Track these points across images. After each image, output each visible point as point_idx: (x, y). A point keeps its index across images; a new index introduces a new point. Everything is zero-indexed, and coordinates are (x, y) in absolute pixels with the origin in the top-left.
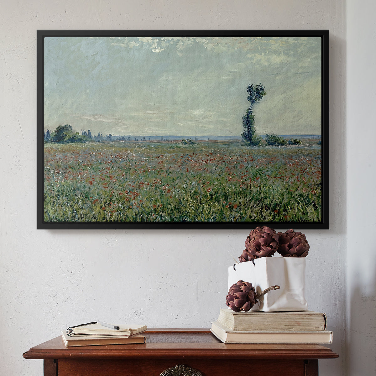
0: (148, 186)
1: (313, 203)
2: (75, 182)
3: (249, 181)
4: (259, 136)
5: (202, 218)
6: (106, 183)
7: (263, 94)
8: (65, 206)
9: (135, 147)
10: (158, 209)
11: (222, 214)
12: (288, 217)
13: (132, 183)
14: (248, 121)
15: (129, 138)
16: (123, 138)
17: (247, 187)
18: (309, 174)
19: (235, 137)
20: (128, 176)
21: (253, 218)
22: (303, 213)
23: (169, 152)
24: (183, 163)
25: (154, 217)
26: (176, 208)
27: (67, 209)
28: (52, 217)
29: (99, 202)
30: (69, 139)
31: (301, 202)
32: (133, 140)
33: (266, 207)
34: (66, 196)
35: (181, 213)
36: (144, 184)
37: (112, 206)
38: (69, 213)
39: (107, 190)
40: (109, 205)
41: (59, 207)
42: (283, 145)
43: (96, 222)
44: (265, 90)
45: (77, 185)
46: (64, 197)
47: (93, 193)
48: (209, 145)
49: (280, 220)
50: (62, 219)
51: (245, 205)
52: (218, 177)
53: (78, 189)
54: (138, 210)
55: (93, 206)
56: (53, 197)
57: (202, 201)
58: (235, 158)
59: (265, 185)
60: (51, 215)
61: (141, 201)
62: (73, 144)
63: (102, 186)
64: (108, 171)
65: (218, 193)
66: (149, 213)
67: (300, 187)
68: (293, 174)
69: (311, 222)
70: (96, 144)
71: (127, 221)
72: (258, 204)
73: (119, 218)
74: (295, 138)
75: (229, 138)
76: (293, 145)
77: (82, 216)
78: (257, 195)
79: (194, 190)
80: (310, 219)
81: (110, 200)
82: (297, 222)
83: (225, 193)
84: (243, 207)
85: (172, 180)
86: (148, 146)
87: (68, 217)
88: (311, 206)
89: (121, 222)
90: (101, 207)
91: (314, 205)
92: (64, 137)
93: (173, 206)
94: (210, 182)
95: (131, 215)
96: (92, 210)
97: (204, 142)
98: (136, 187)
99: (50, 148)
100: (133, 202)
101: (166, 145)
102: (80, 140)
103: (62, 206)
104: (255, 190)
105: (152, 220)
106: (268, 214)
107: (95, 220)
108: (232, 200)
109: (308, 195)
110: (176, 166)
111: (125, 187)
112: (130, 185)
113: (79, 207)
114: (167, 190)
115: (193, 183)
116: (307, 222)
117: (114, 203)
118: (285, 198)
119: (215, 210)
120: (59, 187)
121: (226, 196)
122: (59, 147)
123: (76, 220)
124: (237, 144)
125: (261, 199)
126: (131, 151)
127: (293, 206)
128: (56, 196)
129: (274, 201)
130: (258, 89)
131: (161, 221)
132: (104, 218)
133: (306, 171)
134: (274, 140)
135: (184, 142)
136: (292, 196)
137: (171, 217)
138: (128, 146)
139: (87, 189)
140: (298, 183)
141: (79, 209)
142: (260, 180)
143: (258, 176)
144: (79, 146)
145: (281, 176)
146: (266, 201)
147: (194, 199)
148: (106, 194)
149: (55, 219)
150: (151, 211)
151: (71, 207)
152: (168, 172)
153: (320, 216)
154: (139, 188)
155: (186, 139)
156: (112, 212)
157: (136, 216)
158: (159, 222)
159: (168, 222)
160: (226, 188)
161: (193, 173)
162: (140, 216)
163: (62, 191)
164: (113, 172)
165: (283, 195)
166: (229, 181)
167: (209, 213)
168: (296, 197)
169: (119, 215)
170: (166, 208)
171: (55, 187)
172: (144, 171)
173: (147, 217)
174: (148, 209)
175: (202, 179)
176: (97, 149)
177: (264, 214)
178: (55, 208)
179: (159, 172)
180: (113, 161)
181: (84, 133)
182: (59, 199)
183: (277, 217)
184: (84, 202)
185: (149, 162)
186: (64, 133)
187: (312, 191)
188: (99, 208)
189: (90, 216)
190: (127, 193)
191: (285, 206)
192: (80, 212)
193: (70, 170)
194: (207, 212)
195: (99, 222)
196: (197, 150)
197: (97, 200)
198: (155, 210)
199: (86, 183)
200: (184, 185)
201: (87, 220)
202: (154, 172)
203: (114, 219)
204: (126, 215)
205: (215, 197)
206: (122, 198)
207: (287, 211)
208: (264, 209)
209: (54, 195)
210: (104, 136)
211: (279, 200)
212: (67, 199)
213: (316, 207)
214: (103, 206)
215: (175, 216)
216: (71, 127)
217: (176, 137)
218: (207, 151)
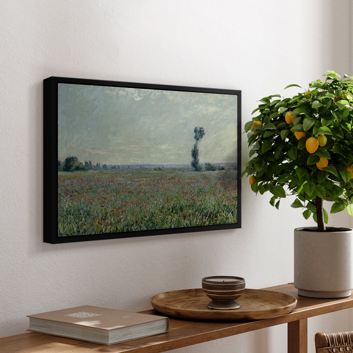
0: (131, 204)
1: (232, 211)
2: (79, 203)
3: (195, 197)
4: (201, 164)
5: (166, 226)
6: (102, 203)
7: (204, 134)
8: (72, 223)
9: (122, 174)
10: (138, 221)
11: (179, 222)
12: (218, 221)
13: (121, 202)
14: (195, 153)
15: (119, 167)
16: (114, 167)
17: (194, 202)
18: (229, 191)
19: (187, 165)
20: (118, 197)
21: (197, 224)
22: (226, 218)
23: (145, 177)
24: (154, 185)
25: (135, 228)
26: (150, 220)
27: (74, 225)
28: (62, 233)
29: (97, 218)
30: (75, 168)
31: (225, 210)
32: (121, 169)
33: (205, 215)
34: (73, 215)
35: (153, 223)
36: (128, 202)
37: (106, 221)
38: (75, 229)
39: (103, 208)
40: (105, 220)
41: (67, 224)
42: (215, 170)
43: (95, 235)
44: (205, 131)
45: (81, 206)
46: (71, 216)
47: (93, 211)
48: (171, 171)
49: (213, 224)
50: (70, 234)
51: (193, 214)
52: (176, 195)
53: (82, 209)
54: (125, 223)
55: (93, 221)
56: (63, 217)
57: (167, 214)
58: (187, 181)
59: (204, 199)
60: (61, 231)
61: (126, 216)
62: (78, 172)
63: (99, 206)
64: (104, 193)
65: (176, 206)
66: (132, 225)
67: (224, 200)
68: (220, 191)
69: (230, 224)
70: (95, 172)
71: (118, 231)
72: (201, 213)
73: (111, 230)
74: (222, 166)
75: (183, 166)
76: (221, 171)
77: (85, 231)
78: (200, 207)
79: (161, 205)
80: (230, 222)
81: (105, 217)
82: (222, 225)
83: (181, 206)
84: (191, 216)
85: (147, 198)
86: (132, 173)
87: (74, 232)
88: (230, 213)
89: (113, 233)
90: (99, 222)
91: (232, 212)
92: (71, 166)
93: (148, 218)
94: (172, 199)
95: (120, 227)
96: (92, 225)
97: (168, 169)
98: (124, 205)
99: (61, 176)
100: (122, 217)
101: (144, 171)
102: (83, 169)
103: (70, 224)
104: (198, 203)
105: (134, 230)
106: (207, 220)
107: (94, 233)
108: (185, 211)
109: (229, 205)
110: (150, 188)
111: (115, 205)
112: (119, 204)
113: (83, 224)
114: (144, 206)
115: (161, 200)
116: (228, 224)
117: (108, 218)
118: (216, 209)
119: (175, 219)
120: (67, 208)
121: (181, 209)
122: (67, 175)
123: (81, 234)
124: (188, 170)
125: (203, 209)
126: (120, 177)
127: (220, 213)
128: (65, 216)
129: (210, 210)
130: (200, 130)
131: (140, 230)
132: (101, 231)
133: (227, 188)
134: (210, 168)
135: (155, 169)
136: (220, 206)
137: (146, 227)
138: (117, 173)
139: (89, 208)
140: (223, 197)
141: (82, 225)
142: (202, 196)
143: (201, 193)
144: (82, 174)
145: (214, 193)
146: (205, 211)
147: (162, 212)
148: (102, 212)
149: (64, 234)
150: (134, 223)
151: (77, 224)
152: (145, 193)
153: (235, 219)
154: (125, 206)
155: (156, 167)
156: (106, 226)
157: (123, 228)
158: (139, 231)
159: (145, 231)
160: (181, 202)
161: (161, 192)
162: (126, 227)
163: (69, 211)
164: (107, 193)
165: (215, 206)
166: (183, 197)
167: (171, 222)
168: (222, 207)
169: (112, 228)
170: (144, 220)
171: (64, 208)
172: (129, 192)
173: (131, 228)
174: (132, 221)
175: (166, 197)
176: (96, 176)
177: (204, 220)
178: (65, 226)
179: (139, 193)
180: (107, 185)
181: (86, 163)
182: (67, 218)
183: (212, 222)
184: (87, 219)
185: (132, 185)
186: (71, 163)
187: (231, 202)
188: (97, 223)
189: (90, 230)
190: (117, 210)
191: (216, 214)
192: (83, 227)
193: (76, 193)
194: (170, 222)
195: (97, 235)
196: (163, 175)
197: (96, 217)
198: (136, 222)
199: (88, 203)
200: (155, 202)
201: (88, 234)
202: (135, 193)
203: (108, 231)
204: (117, 228)
205: (175, 210)
206: (114, 215)
207: (217, 217)
208: (204, 217)
209: (64, 215)
210: (101, 165)
211: (213, 210)
212: (74, 217)
213: (233, 213)
214: (100, 222)
215: (150, 226)
216: (76, 158)
217: (150, 165)
218: (170, 175)
